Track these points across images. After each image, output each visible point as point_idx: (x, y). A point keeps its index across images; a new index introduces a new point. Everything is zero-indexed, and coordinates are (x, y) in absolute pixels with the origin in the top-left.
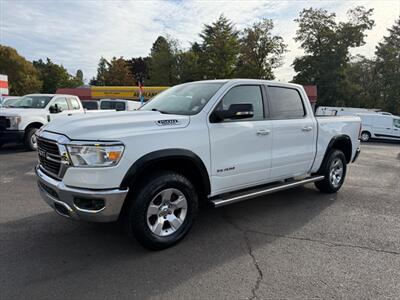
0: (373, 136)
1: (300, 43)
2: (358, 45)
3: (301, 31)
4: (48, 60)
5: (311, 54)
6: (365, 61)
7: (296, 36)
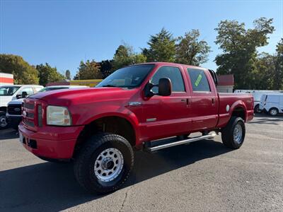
0: (280, 111)
1: (219, 45)
2: (263, 45)
3: (219, 36)
4: (47, 64)
5: (229, 53)
6: (269, 56)
7: (216, 40)
